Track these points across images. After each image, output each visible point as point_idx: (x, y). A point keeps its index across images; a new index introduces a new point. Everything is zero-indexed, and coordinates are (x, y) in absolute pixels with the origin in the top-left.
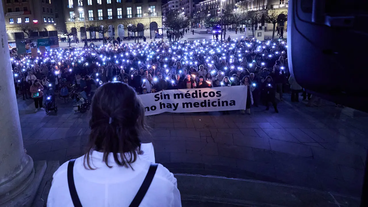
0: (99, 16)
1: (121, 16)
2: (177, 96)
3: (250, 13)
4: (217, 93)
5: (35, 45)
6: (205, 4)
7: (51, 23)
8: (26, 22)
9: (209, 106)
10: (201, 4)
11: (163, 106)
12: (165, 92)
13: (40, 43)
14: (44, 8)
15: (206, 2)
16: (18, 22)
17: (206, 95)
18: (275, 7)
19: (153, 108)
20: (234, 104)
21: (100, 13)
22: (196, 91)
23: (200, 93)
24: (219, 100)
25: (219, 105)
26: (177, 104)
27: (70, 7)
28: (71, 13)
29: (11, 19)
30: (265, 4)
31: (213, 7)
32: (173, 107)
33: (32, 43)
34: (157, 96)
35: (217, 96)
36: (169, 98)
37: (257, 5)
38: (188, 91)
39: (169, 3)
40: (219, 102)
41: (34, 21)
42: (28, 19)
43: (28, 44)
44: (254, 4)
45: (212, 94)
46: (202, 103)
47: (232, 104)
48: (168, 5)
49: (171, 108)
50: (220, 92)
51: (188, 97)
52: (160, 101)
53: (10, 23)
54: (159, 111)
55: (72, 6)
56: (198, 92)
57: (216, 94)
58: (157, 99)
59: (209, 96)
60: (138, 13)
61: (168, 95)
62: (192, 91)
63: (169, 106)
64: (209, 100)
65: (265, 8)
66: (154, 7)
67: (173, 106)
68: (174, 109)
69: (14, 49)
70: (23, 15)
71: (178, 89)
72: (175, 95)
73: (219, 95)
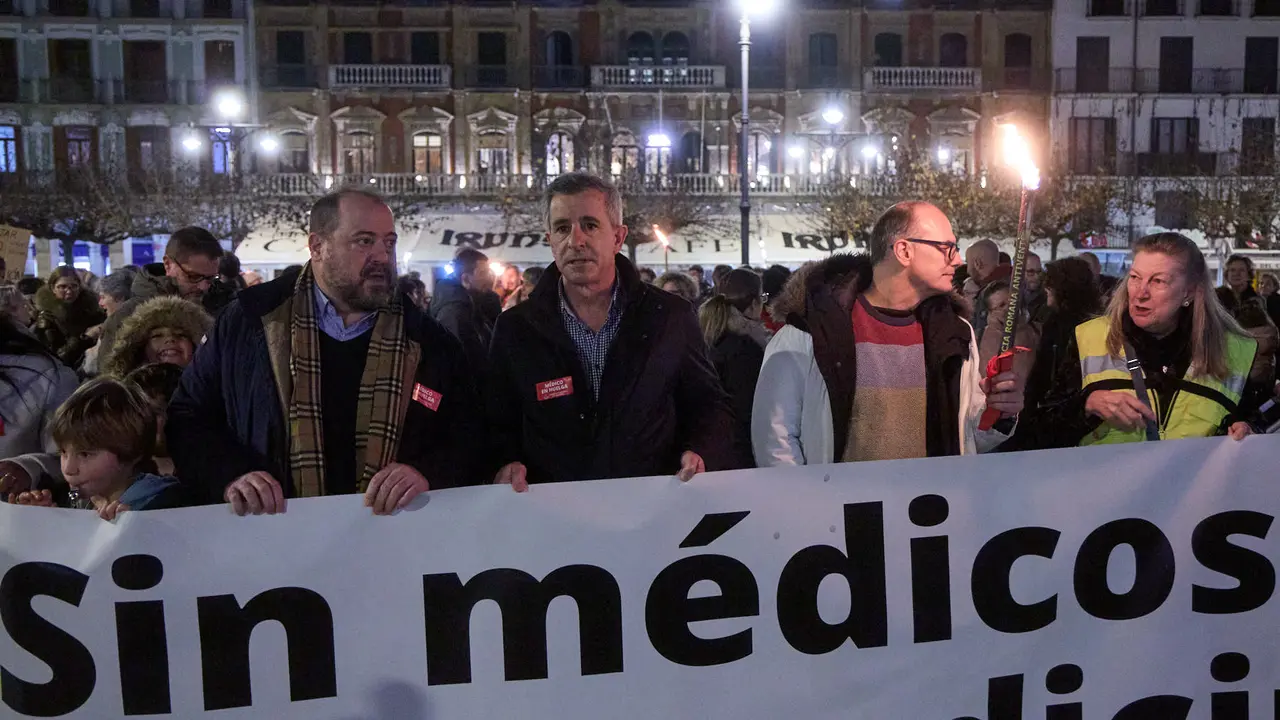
2: (486, 622)
4: (1212, 538)
22: (864, 520)
24: (1230, 666)
34: (45, 606)
38: (714, 525)
50: (1258, 524)
51: (705, 629)
56: (899, 535)
57: (1189, 571)
59: (1066, 604)
73: (1230, 582)
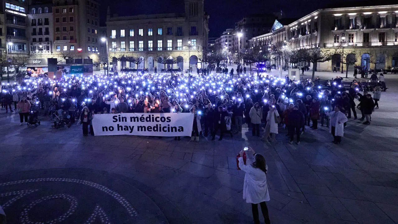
0: (140, 47)
1: (162, 48)
2: (133, 119)
3: (303, 51)
4: (167, 118)
5: (67, 71)
6: (258, 39)
7: (95, 52)
8: (71, 50)
9: (160, 131)
10: (254, 39)
11: (120, 128)
12: (123, 115)
13: (73, 70)
14: (89, 38)
15: (259, 38)
16: (64, 50)
17: (158, 119)
18: (328, 45)
19: (111, 129)
20: (182, 130)
21: (141, 44)
22: (150, 116)
23: (153, 118)
24: (169, 125)
25: (169, 131)
26: (133, 127)
27: (113, 38)
28: (113, 43)
29: (58, 47)
30: (318, 42)
31: (266, 43)
32: (130, 130)
33: (65, 69)
35: (167, 121)
36: (126, 121)
37: (310, 43)
38: (143, 115)
39: (222, 37)
40: (169, 128)
41: (78, 49)
42: (73, 47)
43: (60, 70)
44: (307, 42)
45: (163, 119)
46: (154, 127)
47: (181, 130)
48: (221, 39)
49: (128, 130)
50: (170, 118)
52: (118, 122)
53: (57, 50)
54: (116, 132)
55: (115, 37)
56: (151, 116)
57: (166, 120)
58: (115, 120)
59: (160, 121)
60: (178, 46)
61: (126, 118)
62: (146, 115)
63: (126, 128)
64: (160, 125)
65: (317, 47)
66: (195, 40)
67: (129, 128)
68: (130, 131)
69: (46, 73)
70: (69, 44)
71: (134, 112)
72: (131, 118)
73: (169, 121)
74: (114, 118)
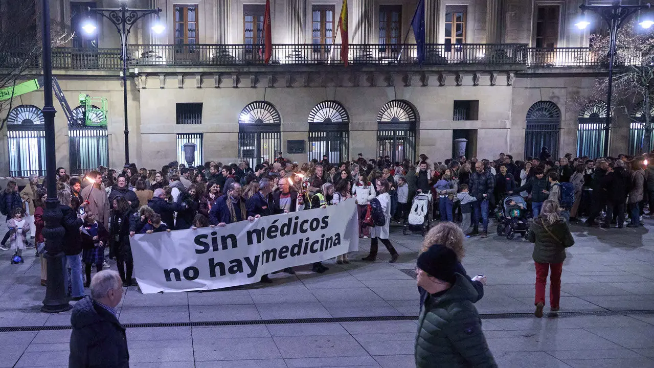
2: (254, 236)
4: (323, 220)
11: (217, 269)
19: (191, 274)
22: (290, 220)
24: (323, 235)
25: (321, 249)
26: (256, 258)
32: (247, 269)
34: (202, 239)
35: (322, 228)
36: (235, 245)
38: (275, 221)
40: (322, 242)
45: (315, 224)
46: (294, 246)
47: (337, 242)
52: (211, 253)
56: (293, 221)
58: (202, 248)
59: (309, 230)
61: (233, 237)
62: (281, 220)
67: (245, 265)
68: (250, 271)
72: (250, 234)
73: (324, 225)
74: (198, 240)
